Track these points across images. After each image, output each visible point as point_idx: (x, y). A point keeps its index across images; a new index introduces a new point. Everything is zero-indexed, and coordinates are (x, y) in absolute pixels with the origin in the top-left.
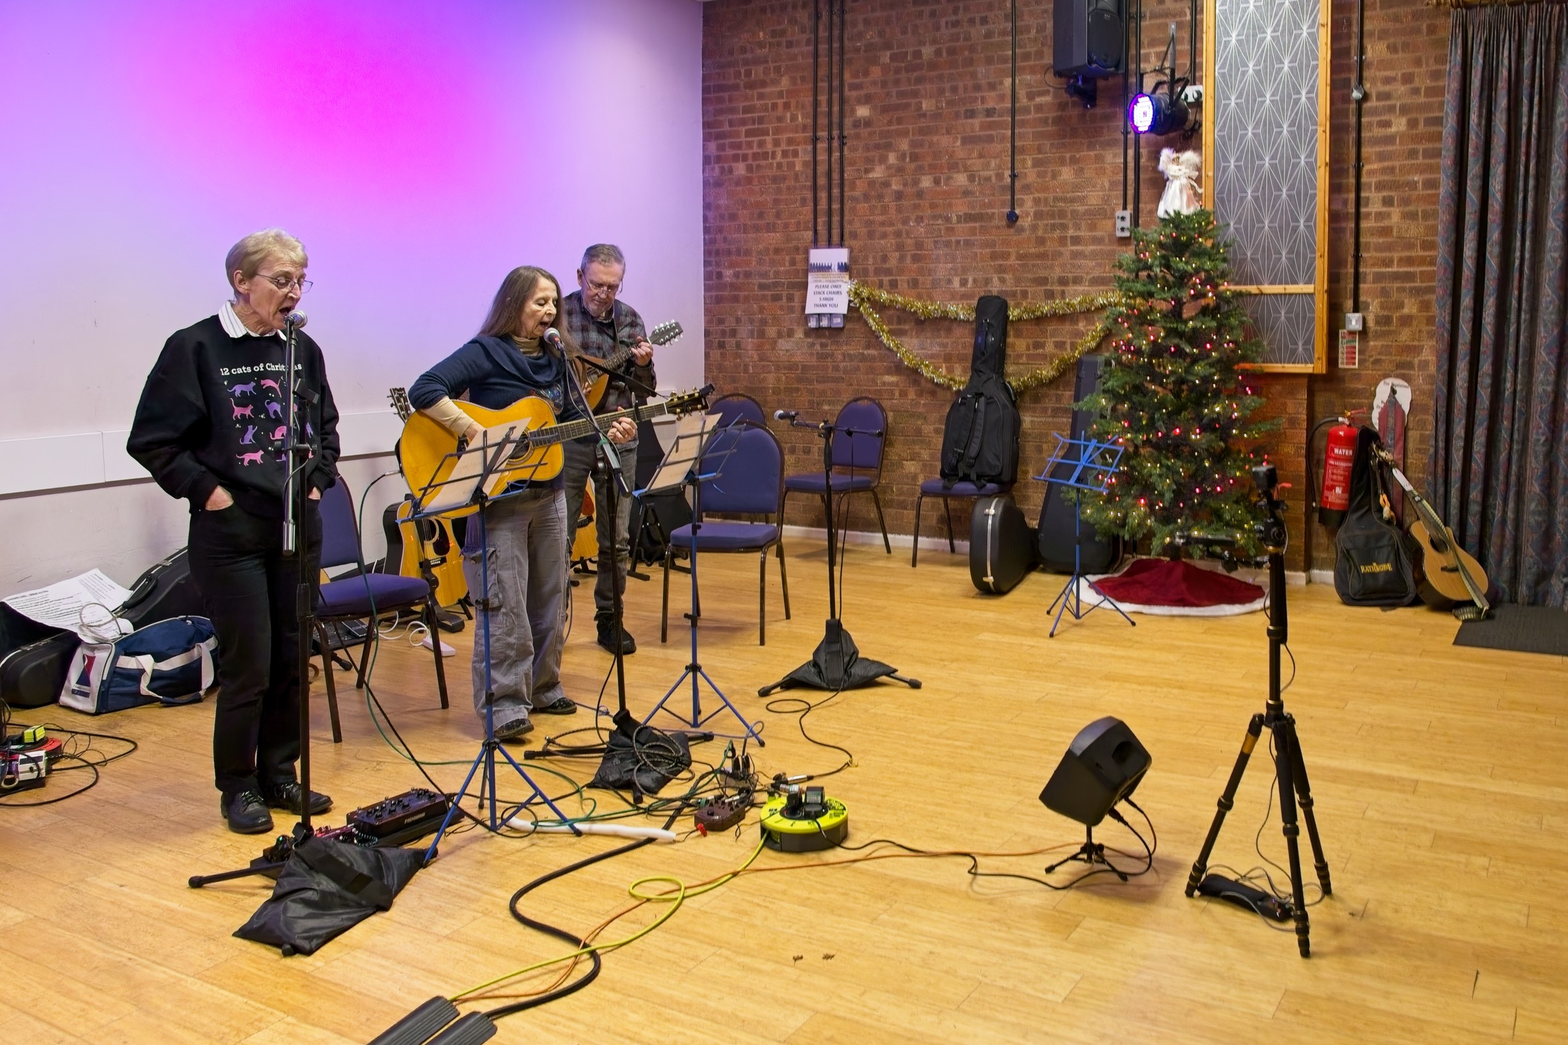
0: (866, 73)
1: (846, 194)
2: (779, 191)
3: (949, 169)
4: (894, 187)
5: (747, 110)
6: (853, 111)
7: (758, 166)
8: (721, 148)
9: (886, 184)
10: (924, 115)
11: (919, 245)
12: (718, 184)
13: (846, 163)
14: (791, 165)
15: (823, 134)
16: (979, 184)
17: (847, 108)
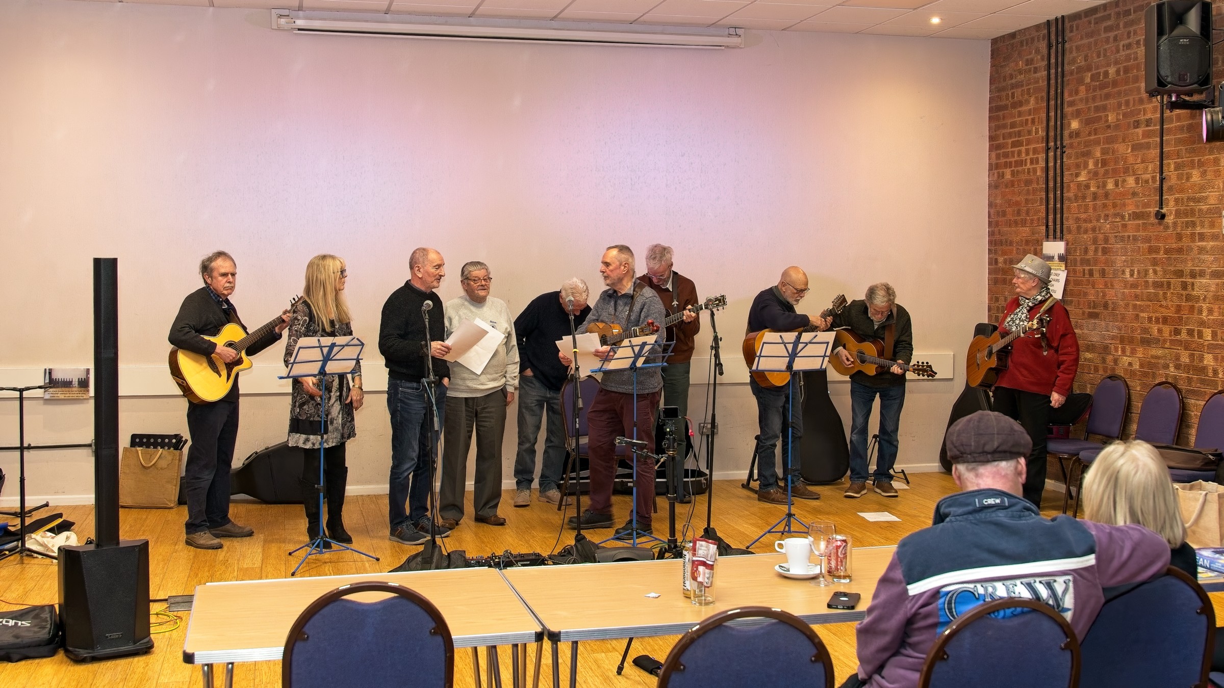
0: (1077, 93)
1: (1064, 195)
2: (1028, 192)
3: (1124, 173)
4: (1092, 189)
5: (1013, 125)
6: (1069, 124)
7: (1018, 171)
8: (998, 157)
9: (1087, 187)
10: (1109, 127)
11: (1106, 240)
12: (996, 187)
13: (1065, 168)
14: (1035, 170)
15: (1052, 144)
16: (1142, 186)
17: (1065, 122)
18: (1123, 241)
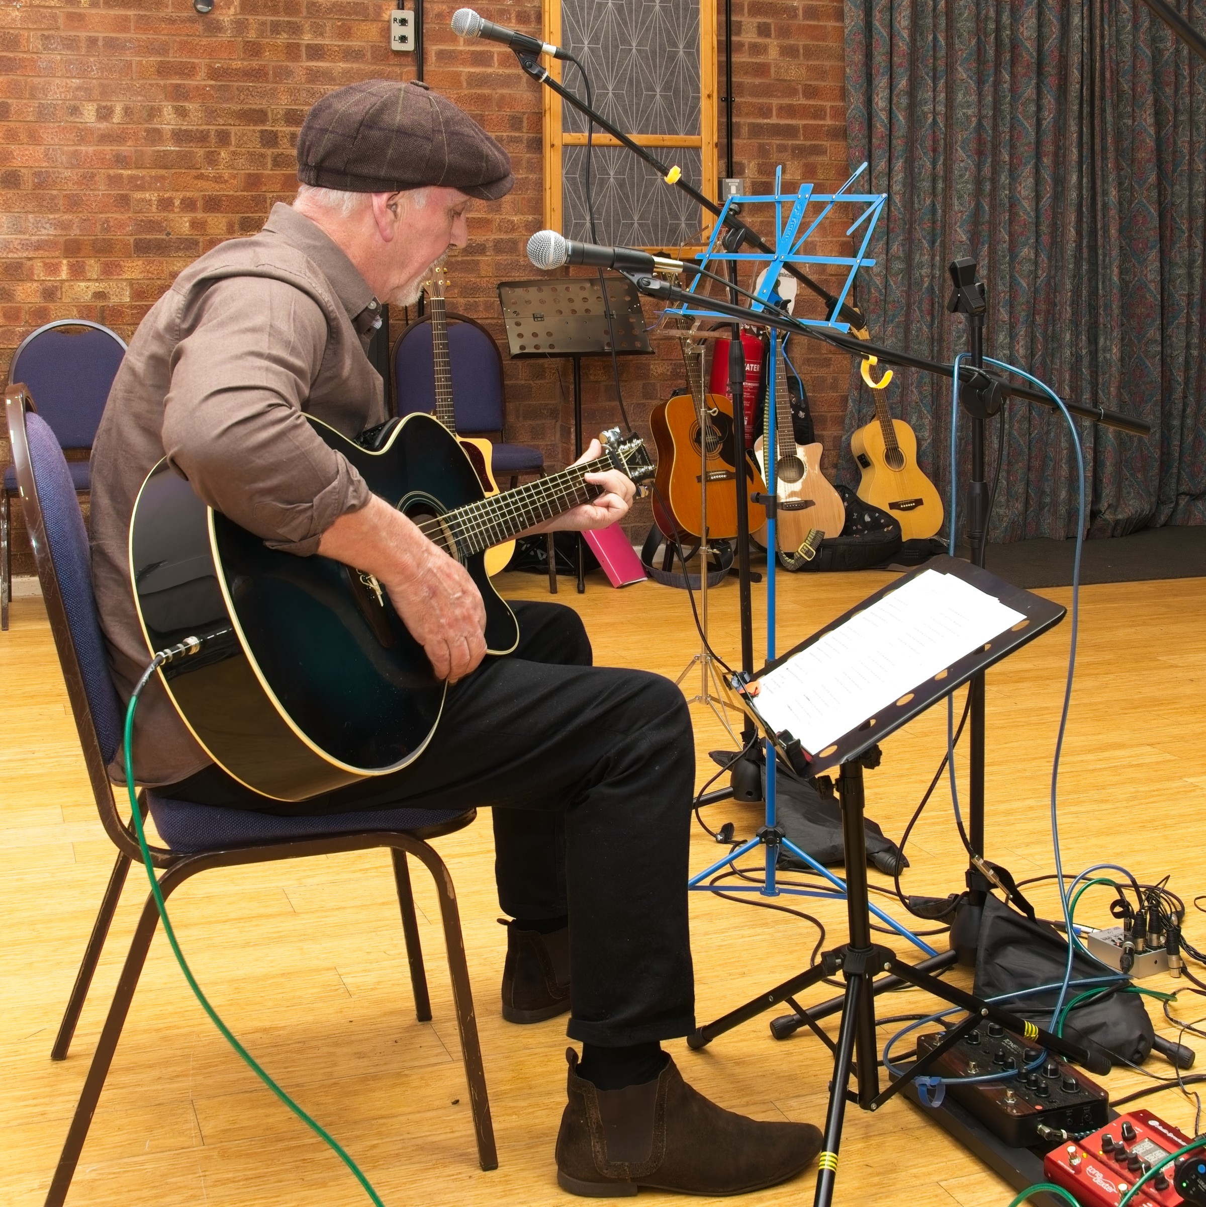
18: (69, 47)
